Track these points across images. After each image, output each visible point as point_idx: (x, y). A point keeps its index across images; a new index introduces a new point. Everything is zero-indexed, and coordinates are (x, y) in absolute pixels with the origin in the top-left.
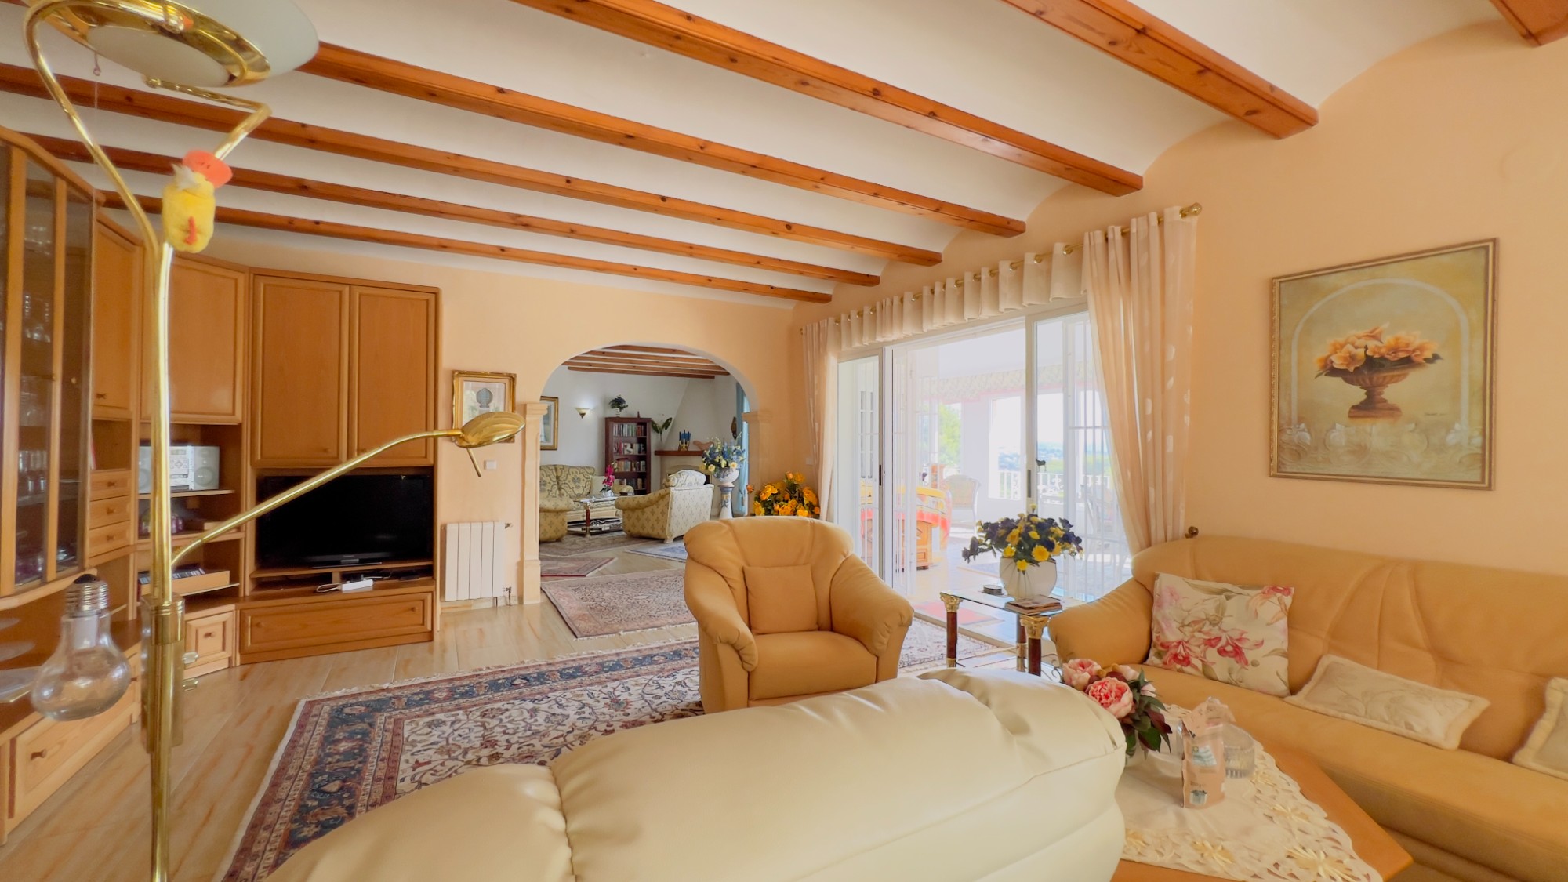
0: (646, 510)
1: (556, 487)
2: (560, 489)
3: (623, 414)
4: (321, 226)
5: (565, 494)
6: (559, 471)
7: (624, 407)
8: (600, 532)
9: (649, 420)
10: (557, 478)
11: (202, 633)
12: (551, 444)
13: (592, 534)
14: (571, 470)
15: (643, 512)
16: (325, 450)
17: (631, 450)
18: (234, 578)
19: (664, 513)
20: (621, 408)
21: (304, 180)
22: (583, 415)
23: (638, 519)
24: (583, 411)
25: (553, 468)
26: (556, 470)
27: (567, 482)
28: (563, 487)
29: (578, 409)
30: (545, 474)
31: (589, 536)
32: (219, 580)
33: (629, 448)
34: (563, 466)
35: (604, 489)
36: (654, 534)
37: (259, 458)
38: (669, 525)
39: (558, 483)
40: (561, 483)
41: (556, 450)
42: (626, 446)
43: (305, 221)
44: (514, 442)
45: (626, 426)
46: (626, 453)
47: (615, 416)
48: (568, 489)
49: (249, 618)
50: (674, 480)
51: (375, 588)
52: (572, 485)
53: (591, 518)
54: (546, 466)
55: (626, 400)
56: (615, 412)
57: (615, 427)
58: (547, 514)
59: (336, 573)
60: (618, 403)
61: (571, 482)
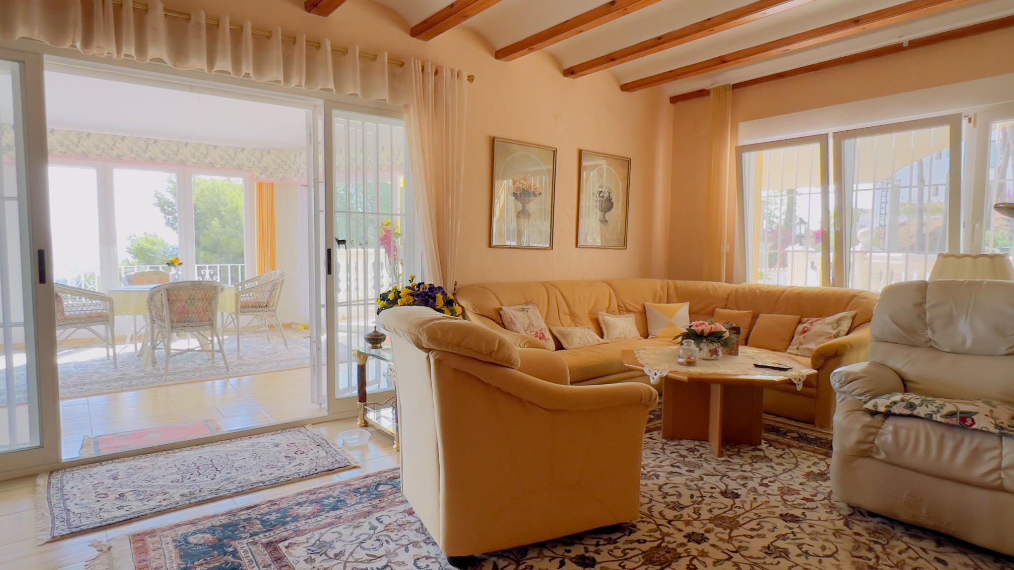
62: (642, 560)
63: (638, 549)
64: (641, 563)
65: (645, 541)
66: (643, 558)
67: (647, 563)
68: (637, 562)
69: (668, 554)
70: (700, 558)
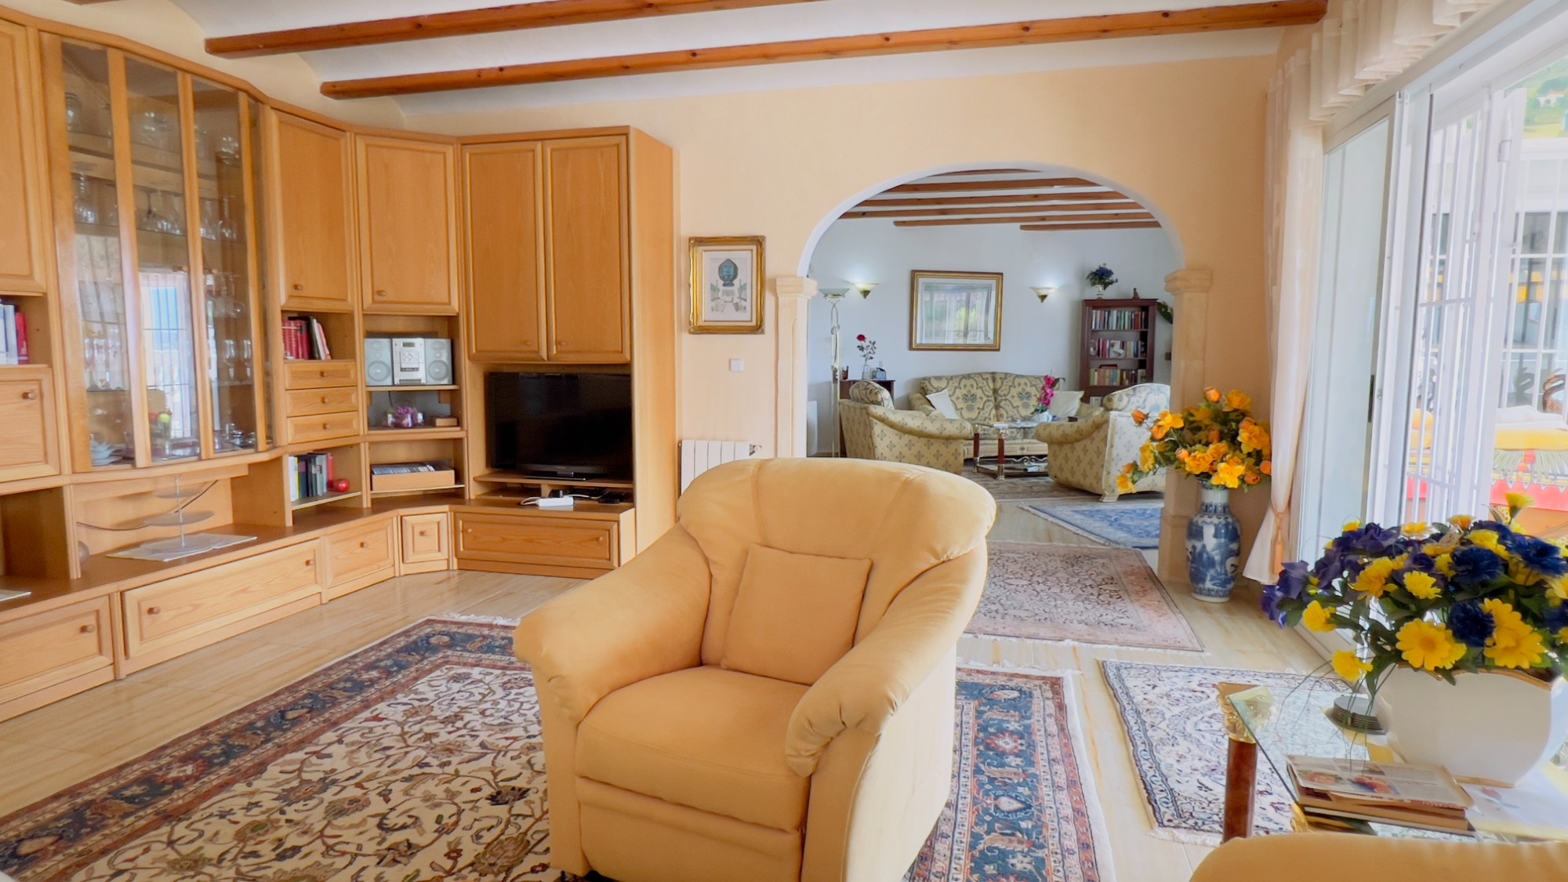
0: (1077, 445)
1: (992, 404)
2: (997, 407)
3: (1110, 293)
4: (504, 72)
5: (1005, 415)
6: (999, 383)
7: (1111, 283)
8: (1026, 475)
9: (1154, 301)
10: (995, 391)
11: (418, 530)
12: (991, 342)
13: (1008, 476)
14: (1017, 380)
15: (1073, 449)
16: (525, 343)
17: (1121, 351)
18: (459, 478)
19: (1100, 453)
20: (1106, 285)
21: (417, 17)
22: (1043, 297)
23: (1067, 459)
24: (1043, 293)
25: (989, 376)
26: (994, 380)
27: (1008, 397)
28: (1002, 404)
29: (1034, 289)
30: (975, 386)
31: (1002, 478)
32: (445, 480)
33: (1117, 348)
34: (1006, 374)
35: (1037, 410)
36: (1087, 484)
37: (474, 351)
38: (1109, 473)
39: (996, 399)
40: (999, 398)
41: (998, 350)
42: (1112, 345)
43: (491, 70)
44: (763, 332)
45: (1114, 313)
46: (1112, 355)
47: (1096, 297)
48: (1009, 408)
49: (461, 522)
50: (1120, 400)
51: (577, 508)
52: (1017, 402)
53: (1006, 454)
54: (980, 374)
55: (1113, 271)
56: (1096, 292)
57: (1097, 315)
58: (932, 441)
59: (546, 485)
60: (1101, 276)
61: (1016, 398)
62: (528, 837)
63: (540, 854)
64: (529, 833)
65: (533, 870)
66: (528, 842)
67: (521, 836)
68: (535, 833)
69: (493, 862)
70: (441, 874)
